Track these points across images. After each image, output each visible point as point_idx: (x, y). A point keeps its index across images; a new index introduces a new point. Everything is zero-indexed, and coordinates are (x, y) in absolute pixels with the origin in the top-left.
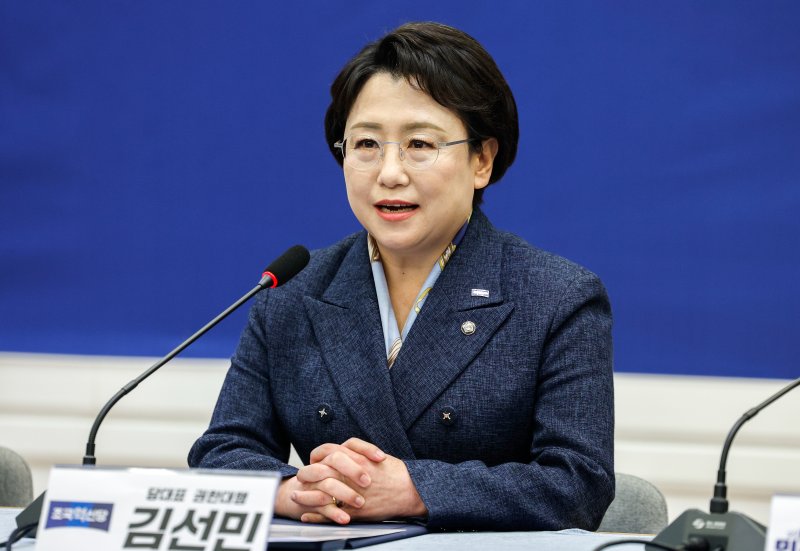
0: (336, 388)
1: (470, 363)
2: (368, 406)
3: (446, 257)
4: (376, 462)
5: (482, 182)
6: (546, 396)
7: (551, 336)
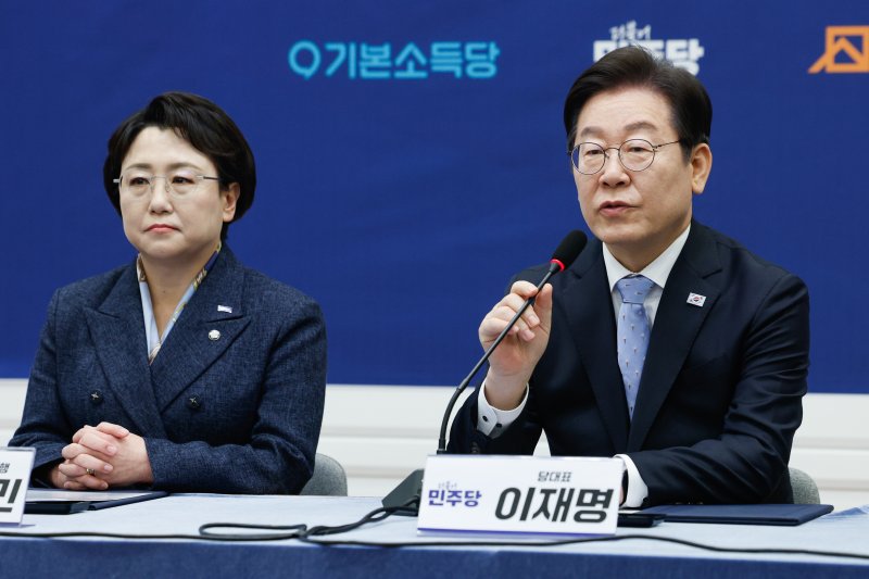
0: (106, 379)
1: (214, 362)
2: (132, 393)
3: (199, 280)
4: (119, 438)
5: (228, 217)
6: (267, 395)
7: (276, 344)
